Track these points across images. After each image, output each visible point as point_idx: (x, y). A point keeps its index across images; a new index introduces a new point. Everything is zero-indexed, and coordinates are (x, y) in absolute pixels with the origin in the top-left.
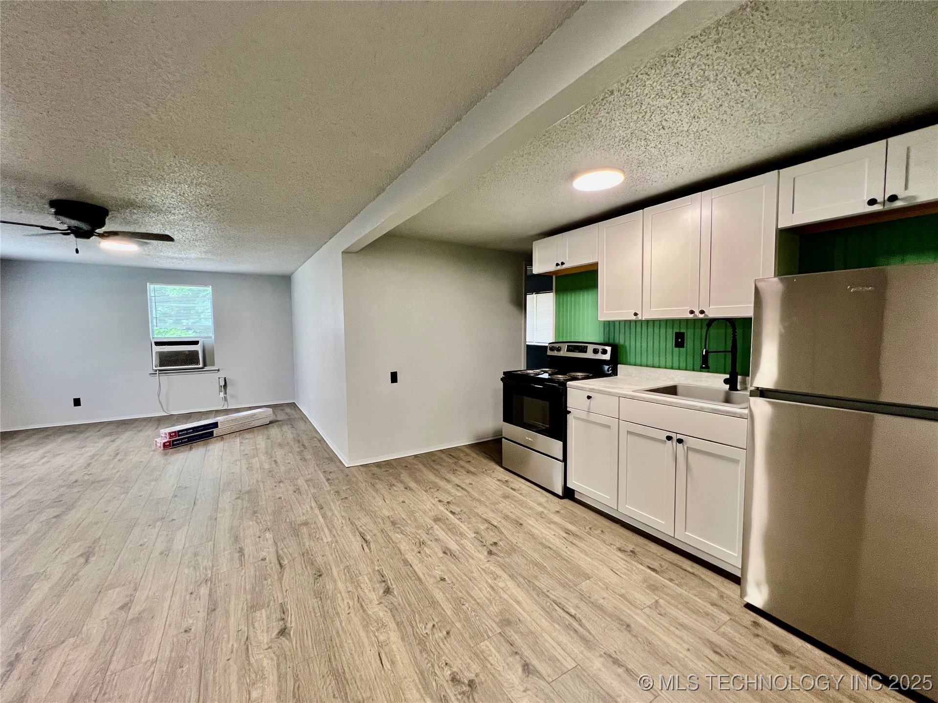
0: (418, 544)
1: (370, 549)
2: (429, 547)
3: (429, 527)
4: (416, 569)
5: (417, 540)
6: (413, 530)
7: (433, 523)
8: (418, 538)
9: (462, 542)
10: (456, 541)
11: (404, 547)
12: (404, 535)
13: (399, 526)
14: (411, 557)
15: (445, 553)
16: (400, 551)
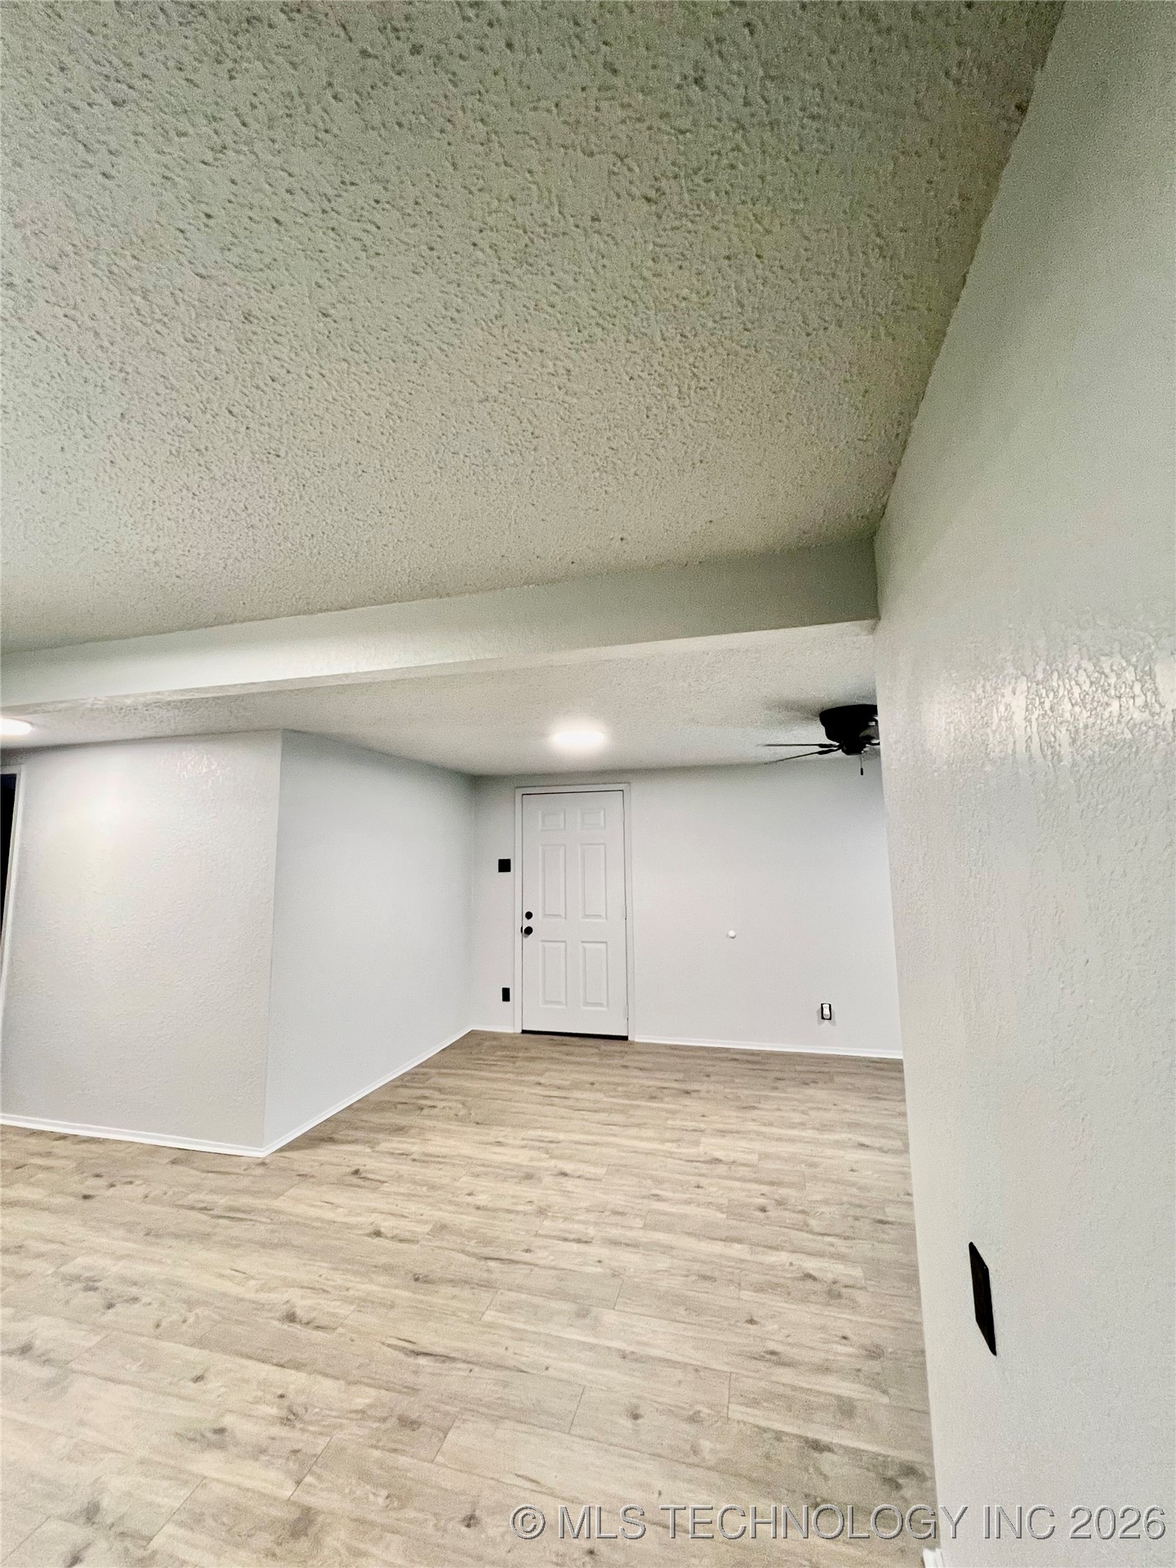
0: (300, 1411)
1: (389, 1346)
2: (272, 1421)
3: (309, 1479)
4: (267, 1367)
5: (306, 1417)
6: (339, 1435)
7: (309, 1500)
8: (311, 1423)
9: (184, 1493)
10: (203, 1481)
11: (328, 1389)
12: (352, 1412)
13: (388, 1425)
14: (295, 1380)
15: (221, 1431)
16: (326, 1375)
